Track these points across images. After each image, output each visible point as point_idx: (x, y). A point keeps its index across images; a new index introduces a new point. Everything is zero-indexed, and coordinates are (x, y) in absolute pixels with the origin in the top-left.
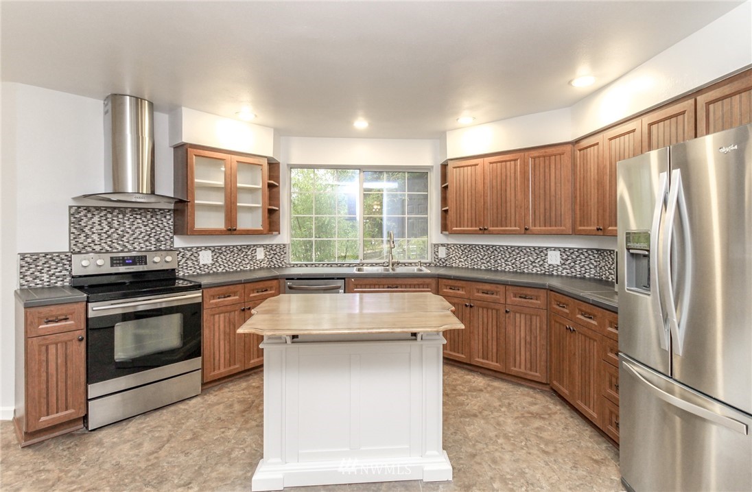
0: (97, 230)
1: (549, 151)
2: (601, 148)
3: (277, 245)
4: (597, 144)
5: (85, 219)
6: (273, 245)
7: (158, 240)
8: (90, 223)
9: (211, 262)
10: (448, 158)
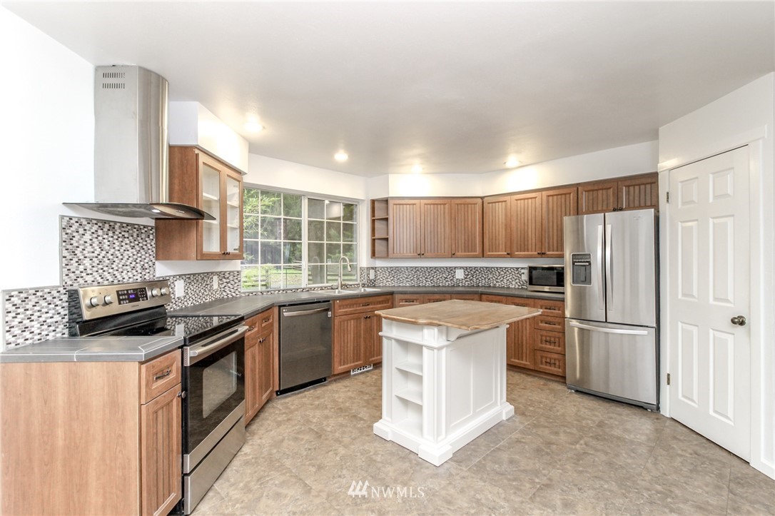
0: (89, 252)
1: (468, 201)
2: (509, 204)
3: (231, 272)
4: (505, 201)
5: (77, 237)
6: (226, 272)
7: (143, 268)
8: (82, 242)
9: (183, 294)
10: (391, 195)
